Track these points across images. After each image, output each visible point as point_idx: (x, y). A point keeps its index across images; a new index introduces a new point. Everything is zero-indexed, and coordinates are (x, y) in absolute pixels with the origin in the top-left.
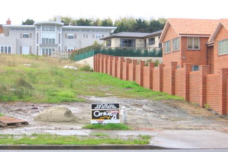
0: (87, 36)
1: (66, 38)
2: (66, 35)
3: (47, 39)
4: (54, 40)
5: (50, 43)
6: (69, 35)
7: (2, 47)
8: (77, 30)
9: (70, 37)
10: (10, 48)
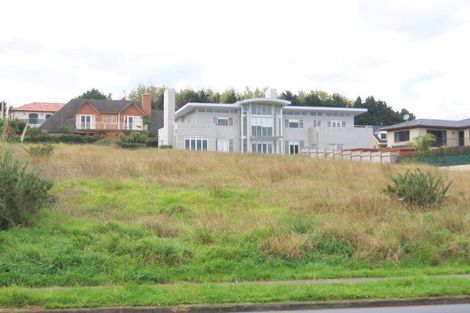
0: (319, 123)
1: (286, 126)
2: (287, 121)
3: (259, 128)
4: (270, 129)
5: (264, 133)
6: (290, 121)
7: (187, 142)
8: (304, 113)
9: (294, 125)
10: (205, 142)
